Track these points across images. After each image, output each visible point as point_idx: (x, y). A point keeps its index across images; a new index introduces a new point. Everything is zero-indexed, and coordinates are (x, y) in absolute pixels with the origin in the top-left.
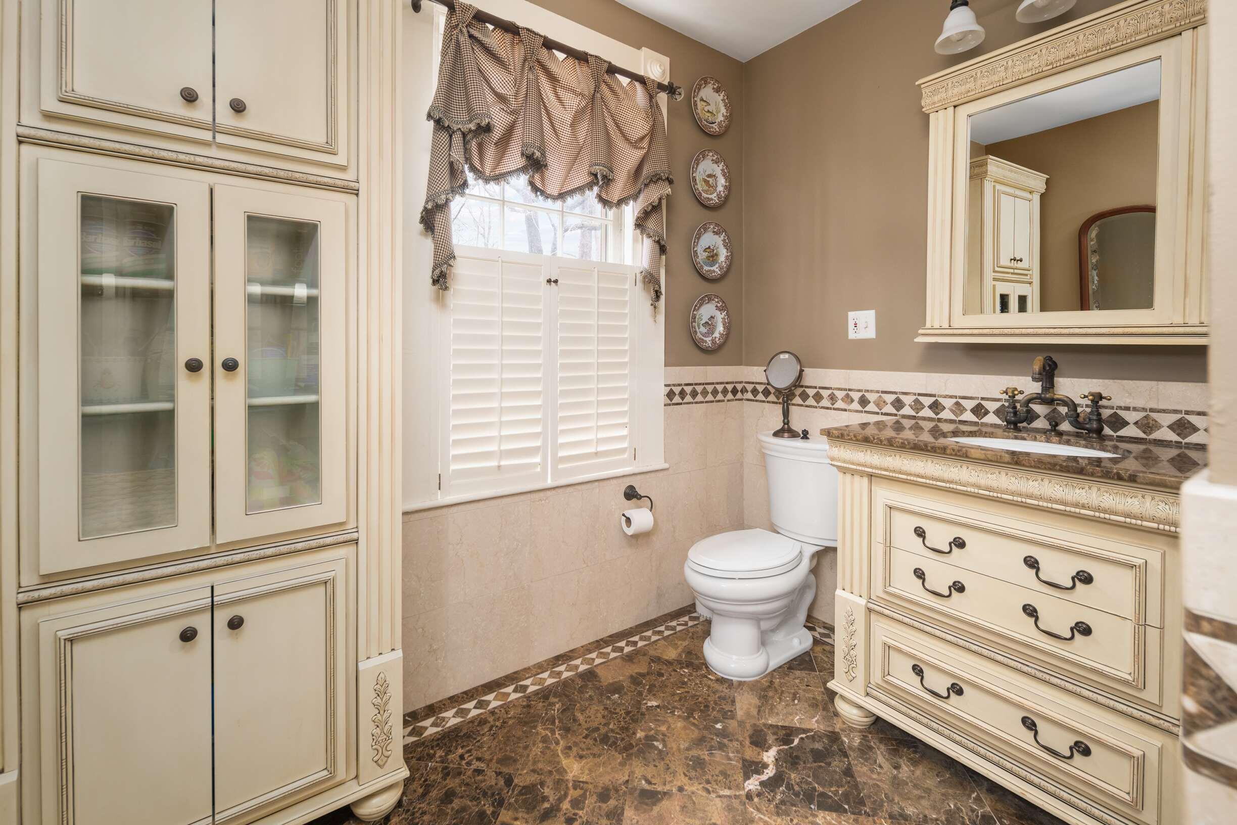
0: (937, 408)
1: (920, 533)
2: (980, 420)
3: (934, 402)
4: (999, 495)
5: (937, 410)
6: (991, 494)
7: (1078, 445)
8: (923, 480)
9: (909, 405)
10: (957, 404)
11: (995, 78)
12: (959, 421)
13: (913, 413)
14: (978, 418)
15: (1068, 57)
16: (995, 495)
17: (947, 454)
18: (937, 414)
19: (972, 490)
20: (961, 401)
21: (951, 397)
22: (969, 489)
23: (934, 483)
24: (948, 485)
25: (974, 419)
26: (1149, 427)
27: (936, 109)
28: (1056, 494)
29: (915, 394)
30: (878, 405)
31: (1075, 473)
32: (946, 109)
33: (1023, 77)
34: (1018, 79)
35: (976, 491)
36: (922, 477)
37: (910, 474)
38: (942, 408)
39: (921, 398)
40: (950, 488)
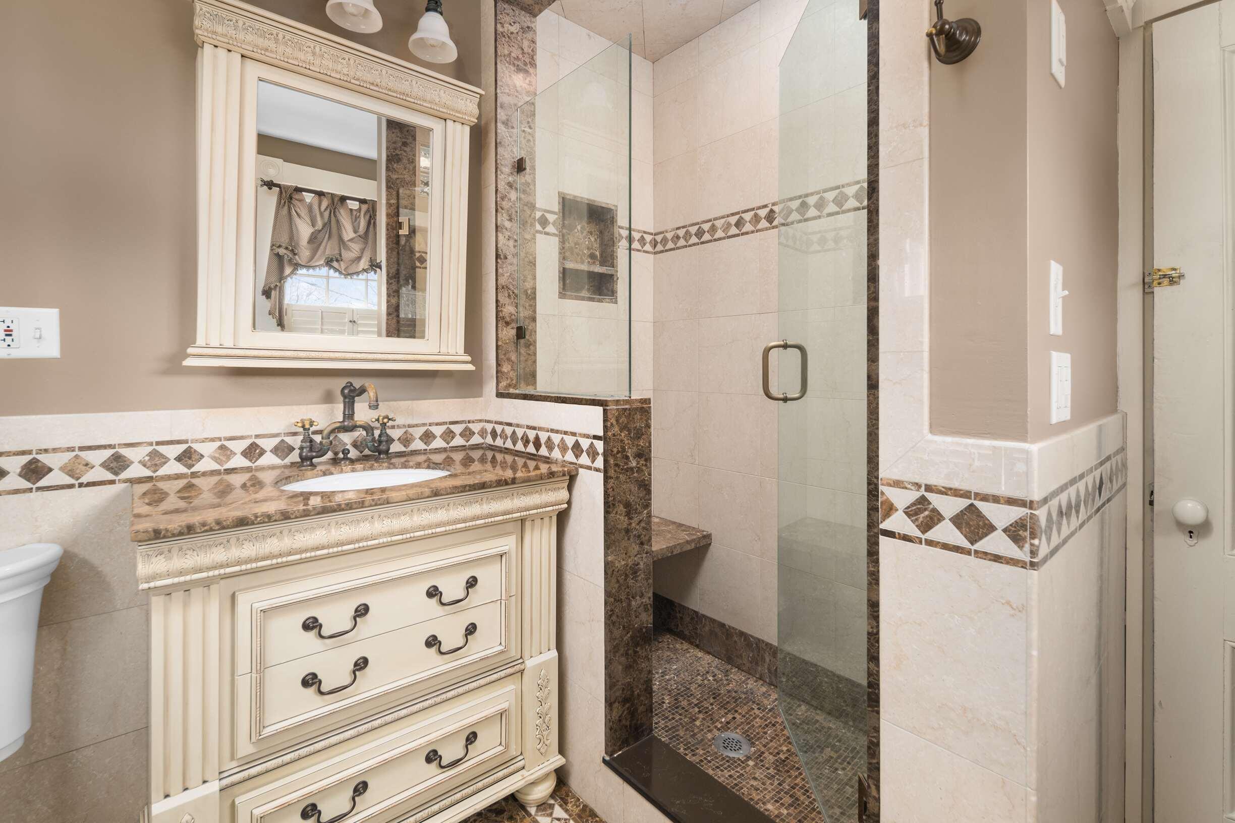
0: (190, 458)
1: (311, 625)
2: (253, 463)
3: (185, 451)
4: (412, 535)
5: (190, 462)
6: (404, 536)
7: (381, 467)
8: (325, 551)
9: (140, 462)
10: (222, 448)
11: (301, 56)
12: (225, 470)
13: (148, 473)
14: (251, 461)
15: (373, 84)
16: (408, 536)
17: (366, 507)
18: (190, 467)
19: (385, 540)
20: (228, 444)
21: (213, 440)
22: (381, 541)
23: (340, 549)
24: (357, 545)
25: (246, 463)
26: (407, 441)
27: (216, 43)
28: (460, 514)
29: (151, 444)
30: (71, 473)
31: (479, 489)
32: (216, 46)
33: (332, 75)
34: (326, 74)
35: (389, 539)
36: (323, 548)
37: (306, 551)
38: (197, 457)
39: (160, 449)
40: (359, 547)
